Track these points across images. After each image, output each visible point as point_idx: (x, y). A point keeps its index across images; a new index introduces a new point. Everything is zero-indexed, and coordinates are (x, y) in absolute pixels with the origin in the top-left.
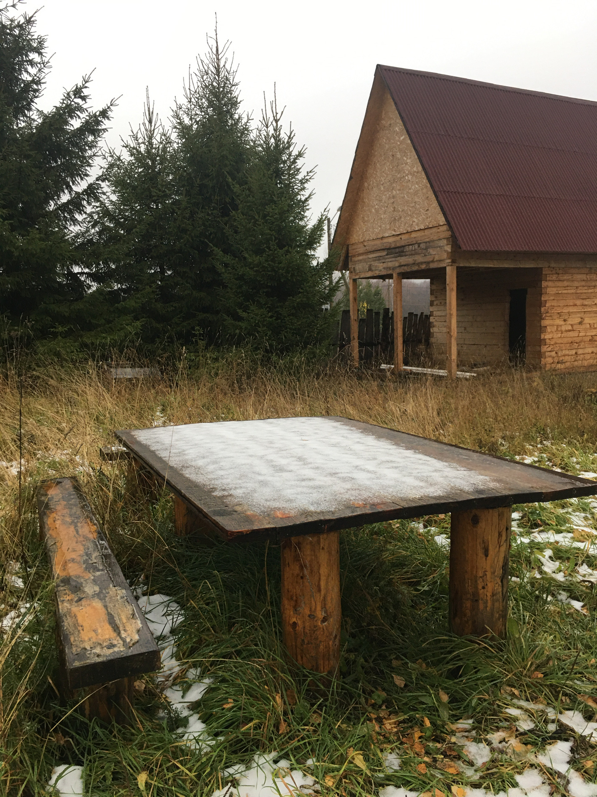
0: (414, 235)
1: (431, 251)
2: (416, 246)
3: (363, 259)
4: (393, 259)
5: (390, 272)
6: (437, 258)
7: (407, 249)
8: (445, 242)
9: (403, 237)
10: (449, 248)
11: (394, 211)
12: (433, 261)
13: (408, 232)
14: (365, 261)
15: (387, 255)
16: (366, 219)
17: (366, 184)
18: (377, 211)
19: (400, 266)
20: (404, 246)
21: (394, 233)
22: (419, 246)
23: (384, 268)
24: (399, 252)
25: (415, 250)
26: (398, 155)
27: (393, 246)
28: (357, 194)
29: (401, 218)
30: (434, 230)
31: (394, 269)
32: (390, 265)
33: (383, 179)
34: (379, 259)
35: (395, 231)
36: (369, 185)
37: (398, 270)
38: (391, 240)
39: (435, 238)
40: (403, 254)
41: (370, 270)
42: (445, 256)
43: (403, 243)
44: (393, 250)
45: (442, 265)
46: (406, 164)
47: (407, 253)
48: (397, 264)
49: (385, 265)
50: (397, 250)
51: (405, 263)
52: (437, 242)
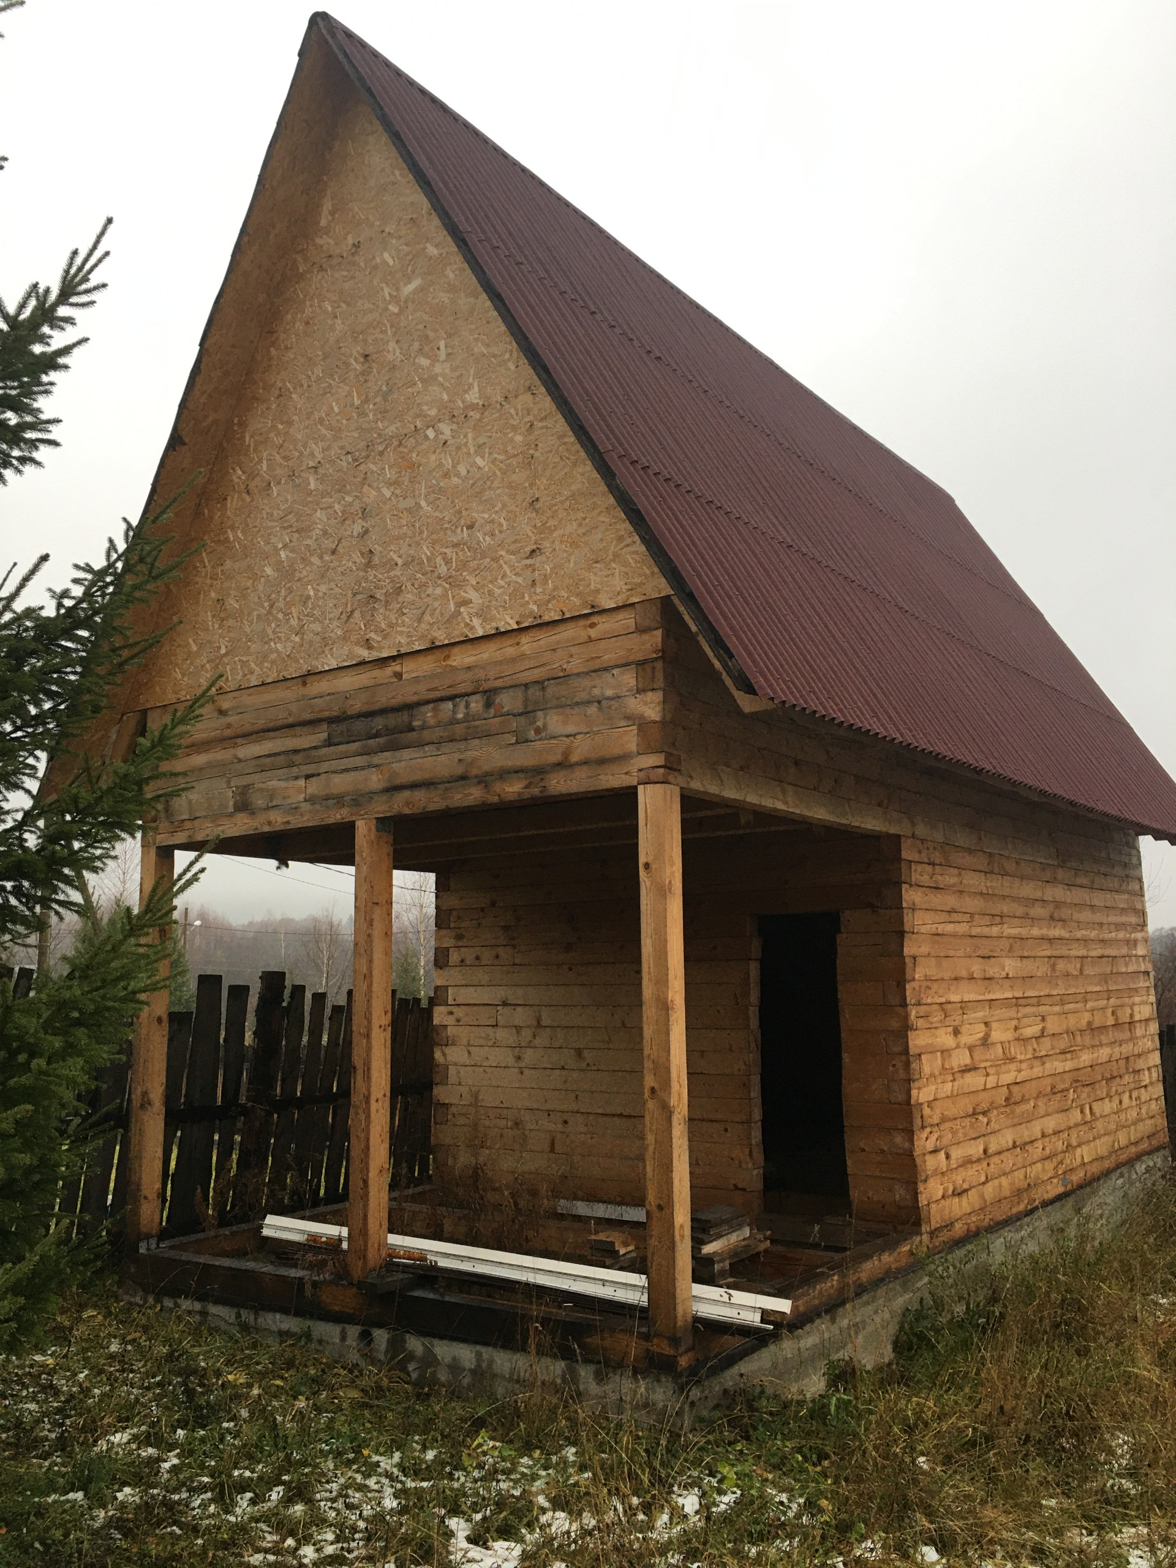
0: (461, 658)
1: (554, 722)
2: (476, 704)
3: (210, 765)
4: (360, 761)
5: (337, 816)
6: (582, 749)
7: (428, 714)
8: (629, 679)
9: (410, 669)
10: (651, 707)
11: (369, 565)
12: (563, 765)
13: (433, 648)
14: (220, 770)
15: (329, 743)
16: (232, 603)
17: (238, 475)
18: (287, 573)
19: (393, 789)
20: (409, 707)
21: (365, 654)
22: (488, 705)
23: (311, 800)
24: (390, 731)
25: (468, 718)
26: (393, 352)
27: (357, 705)
28: (198, 513)
29: (399, 590)
30: (568, 632)
31: (359, 800)
32: (340, 783)
33: (317, 449)
34: (289, 759)
35: (368, 644)
36: (252, 476)
37: (381, 808)
38: (347, 682)
39: (575, 665)
40: (413, 736)
41: (243, 806)
42: (630, 740)
43: (406, 694)
44: (359, 726)
45: (613, 779)
46: (429, 380)
47: (427, 735)
48: (375, 780)
49: (314, 787)
50: (379, 723)
51: (418, 777)
52: (586, 682)
